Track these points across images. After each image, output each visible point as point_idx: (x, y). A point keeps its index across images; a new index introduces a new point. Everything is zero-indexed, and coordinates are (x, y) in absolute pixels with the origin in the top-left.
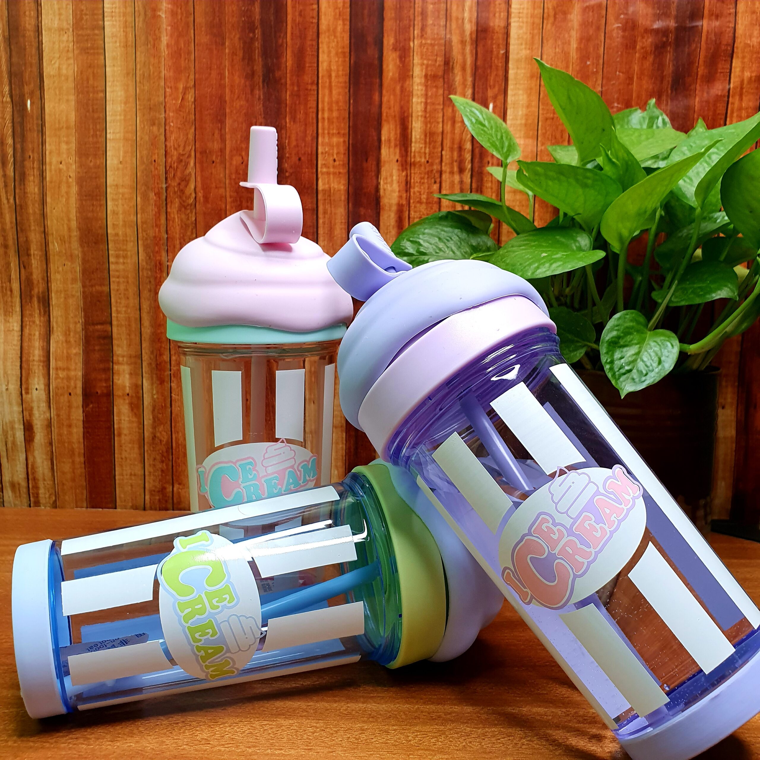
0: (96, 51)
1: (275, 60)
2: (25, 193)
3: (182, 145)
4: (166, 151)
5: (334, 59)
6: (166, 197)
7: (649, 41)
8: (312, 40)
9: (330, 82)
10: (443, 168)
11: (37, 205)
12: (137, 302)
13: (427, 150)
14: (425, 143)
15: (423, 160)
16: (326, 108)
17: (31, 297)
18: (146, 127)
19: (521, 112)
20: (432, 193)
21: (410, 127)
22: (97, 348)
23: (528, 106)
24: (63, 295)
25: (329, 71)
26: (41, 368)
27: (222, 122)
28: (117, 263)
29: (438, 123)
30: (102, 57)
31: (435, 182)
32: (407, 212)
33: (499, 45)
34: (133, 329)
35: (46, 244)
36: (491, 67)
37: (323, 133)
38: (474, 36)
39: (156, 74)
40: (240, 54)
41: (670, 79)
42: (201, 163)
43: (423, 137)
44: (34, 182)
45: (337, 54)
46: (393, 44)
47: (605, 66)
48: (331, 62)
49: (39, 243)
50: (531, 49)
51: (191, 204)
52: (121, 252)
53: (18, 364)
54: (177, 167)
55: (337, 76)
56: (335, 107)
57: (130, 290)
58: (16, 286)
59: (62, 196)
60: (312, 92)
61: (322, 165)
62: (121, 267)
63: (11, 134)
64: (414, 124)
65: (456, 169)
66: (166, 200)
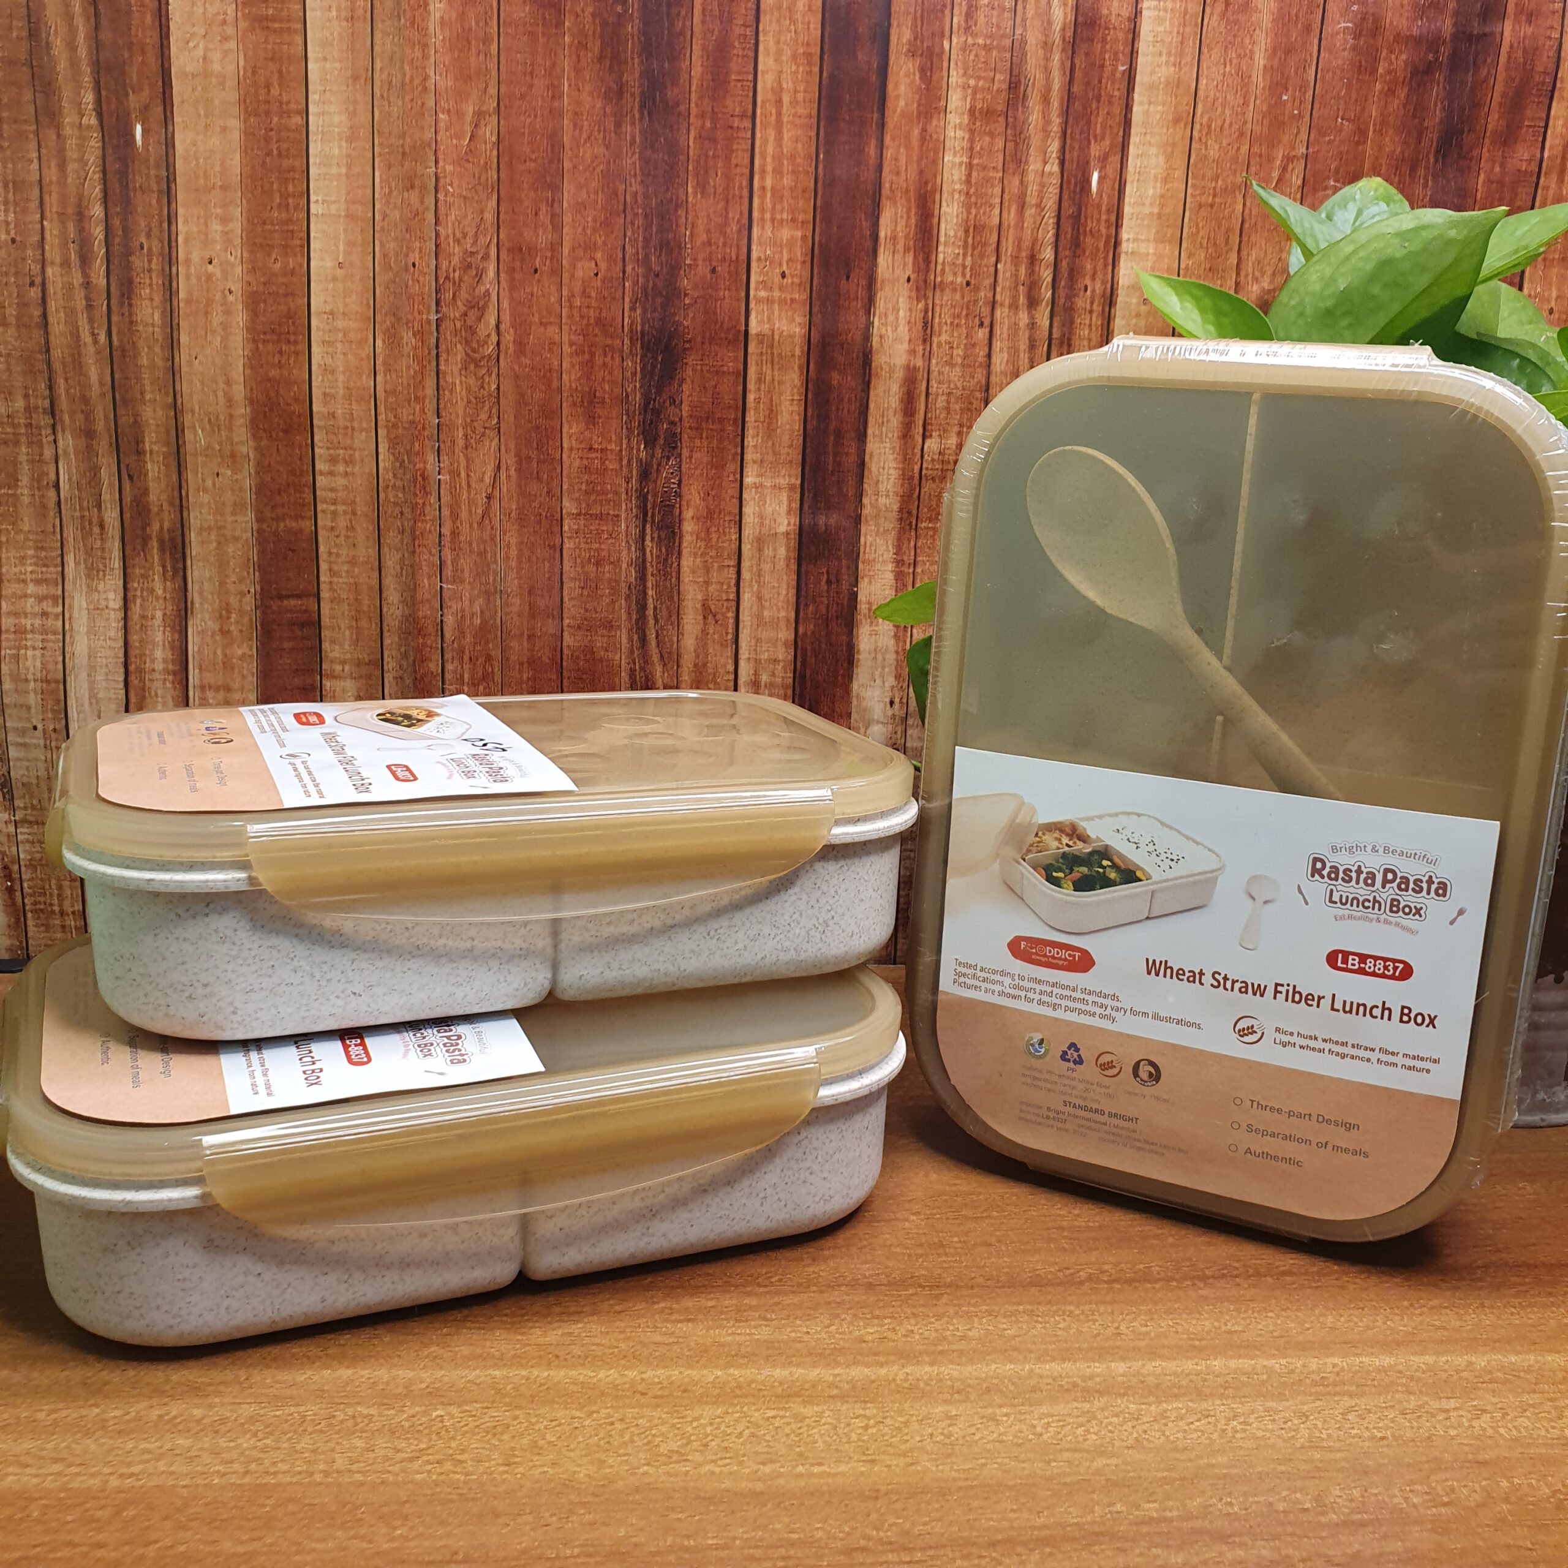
0: (285, 25)
1: (666, 65)
2: (131, 322)
3: (471, 234)
4: (437, 246)
5: (789, 68)
6: (438, 340)
7: (1400, 60)
8: (745, 25)
9: (779, 115)
10: (998, 297)
11: (157, 350)
12: (373, 552)
13: (968, 261)
14: (965, 246)
15: (959, 280)
16: (769, 168)
17: (146, 540)
18: (395, 193)
19: (1152, 190)
20: (974, 345)
21: (936, 212)
22: (287, 645)
23: (1165, 180)
24: (213, 537)
25: (778, 91)
26: (169, 685)
27: (556, 188)
28: (331, 473)
29: (992, 206)
30: (299, 40)
31: (981, 325)
32: (924, 383)
33: (1116, 54)
34: (365, 608)
35: (179, 431)
36: (1098, 98)
37: (763, 219)
38: (1069, 33)
39: (417, 81)
40: (596, 47)
41: (1435, 136)
42: (511, 271)
43: (961, 233)
44: (152, 300)
45: (794, 57)
46: (909, 42)
47: (1316, 106)
48: (781, 72)
49: (163, 430)
50: (1179, 65)
51: (490, 356)
52: (341, 452)
53: (122, 678)
54: (460, 280)
55: (794, 103)
56: (787, 167)
57: (359, 529)
58: (111, 516)
59: (213, 332)
60: (742, 134)
61: (757, 282)
62: (341, 481)
63: (100, 196)
64: (944, 208)
65: (1022, 300)
66: (437, 347)
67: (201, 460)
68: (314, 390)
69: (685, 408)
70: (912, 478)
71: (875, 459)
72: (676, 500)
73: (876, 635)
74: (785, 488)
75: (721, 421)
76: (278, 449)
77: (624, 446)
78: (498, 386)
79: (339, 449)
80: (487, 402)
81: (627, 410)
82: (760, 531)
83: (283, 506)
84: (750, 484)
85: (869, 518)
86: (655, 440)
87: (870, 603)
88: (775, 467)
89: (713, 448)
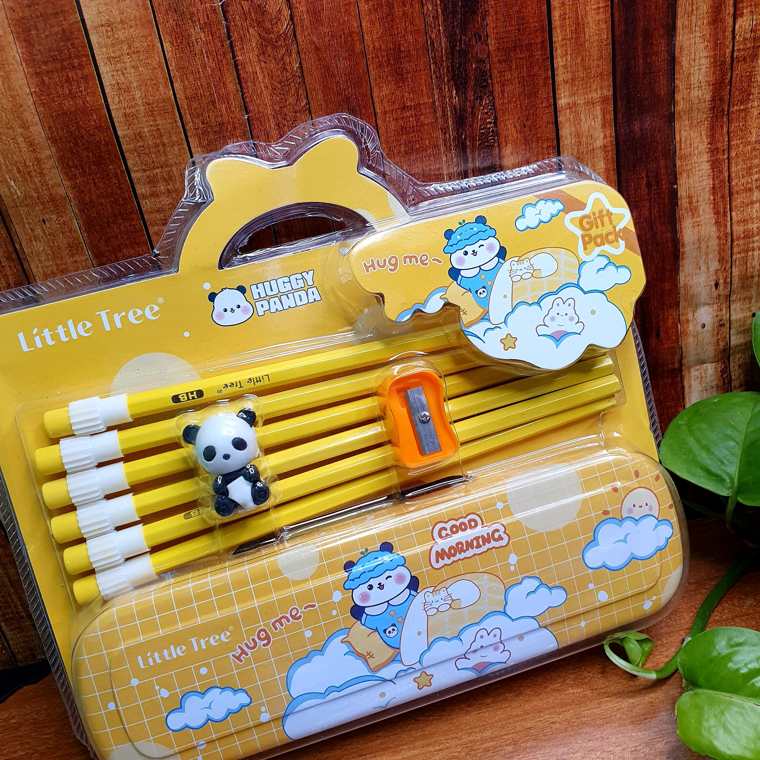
6: (228, 27)
28: (154, 195)
51: (286, 34)
52: (158, 171)
66: (229, 37)
67: (23, 211)
68: (113, 113)
69: (492, 43)
70: (723, 63)
71: (686, 52)
72: (494, 139)
73: (698, 225)
74: (598, 102)
75: (529, 47)
76: (95, 183)
77: (436, 96)
78: (300, 63)
79: (155, 169)
80: (292, 84)
81: (434, 58)
82: (578, 150)
83: (116, 237)
84: (564, 105)
85: (682, 114)
86: (466, 83)
87: (690, 197)
88: (586, 83)
89: (523, 77)
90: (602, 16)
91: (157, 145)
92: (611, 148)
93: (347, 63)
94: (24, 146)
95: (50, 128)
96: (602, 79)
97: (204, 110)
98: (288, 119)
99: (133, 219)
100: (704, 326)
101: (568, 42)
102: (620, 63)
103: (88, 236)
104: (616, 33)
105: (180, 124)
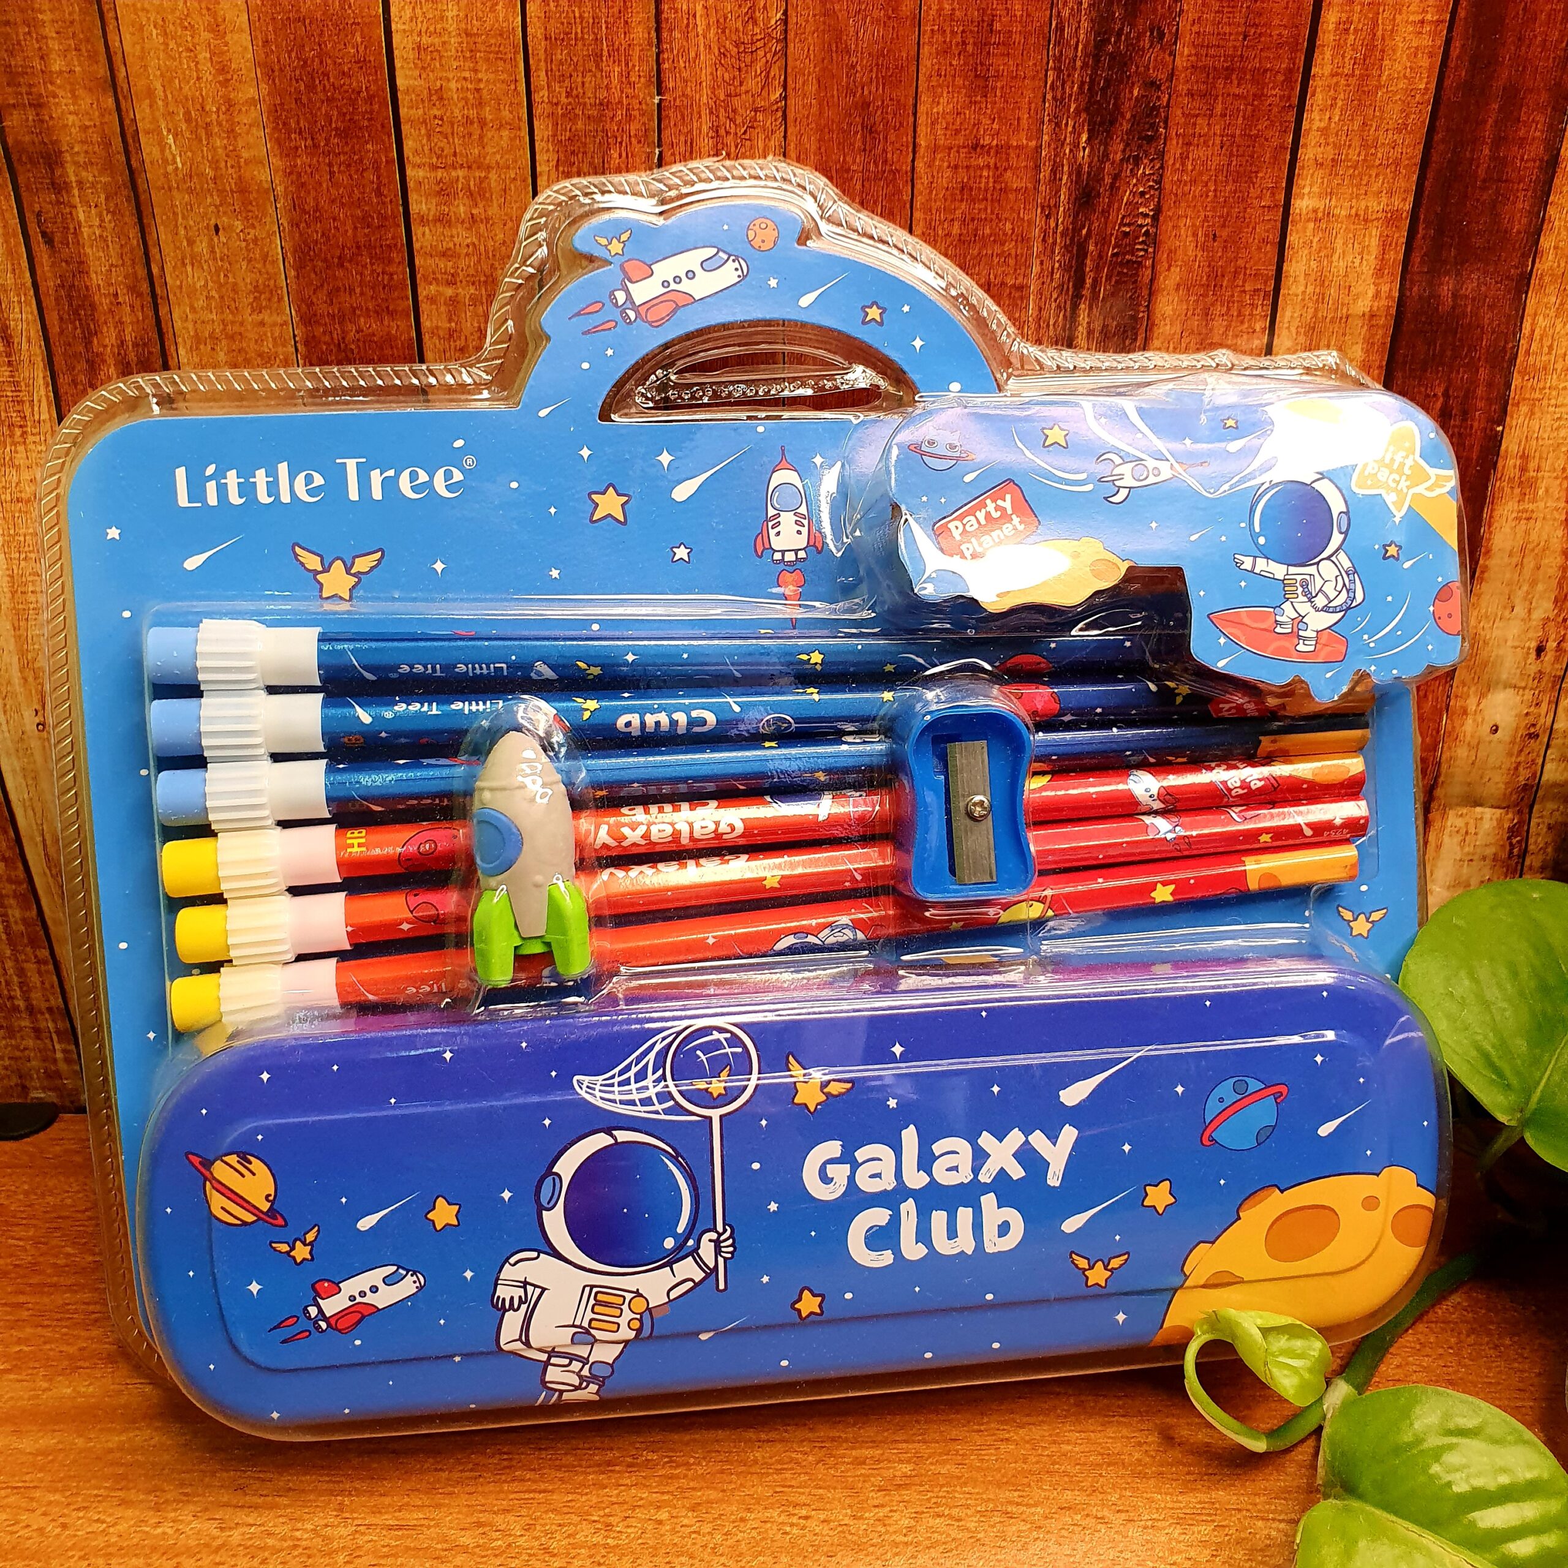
28: (442, 220)
62: (462, 236)
67: (180, 199)
68: (396, 39)
69: (1184, 50)
72: (1146, 251)
73: (1528, 519)
74: (1377, 219)
75: (1259, 76)
76: (332, 173)
77: (1046, 138)
78: (785, 13)
79: (455, 168)
80: (761, 53)
81: (1058, 59)
82: (1316, 310)
83: (352, 291)
84: (1304, 212)
85: (1547, 279)
86: (1112, 123)
87: (1525, 457)
88: (1361, 175)
89: (1233, 136)
90: (1426, 41)
91: (469, 121)
92: (1386, 323)
93: (878, 32)
94: (207, 70)
95: (266, 42)
96: (1396, 173)
97: (575, 69)
98: (739, 120)
99: (390, 261)
100: (1495, 729)
101: (1343, 82)
102: (1442, 147)
103: (297, 277)
104: (1447, 83)
105: (522, 87)
